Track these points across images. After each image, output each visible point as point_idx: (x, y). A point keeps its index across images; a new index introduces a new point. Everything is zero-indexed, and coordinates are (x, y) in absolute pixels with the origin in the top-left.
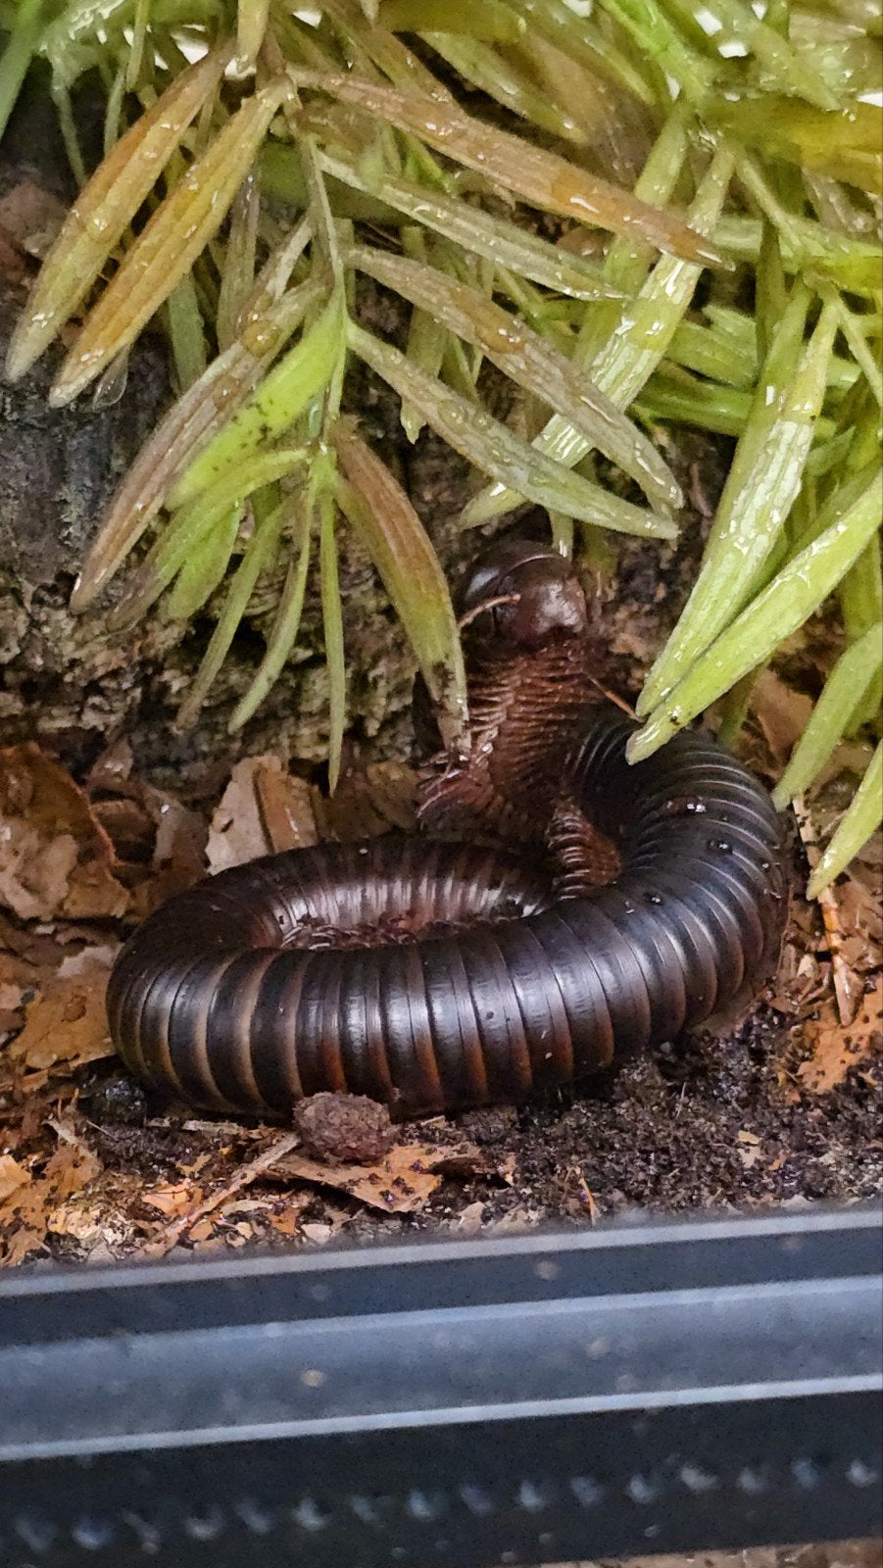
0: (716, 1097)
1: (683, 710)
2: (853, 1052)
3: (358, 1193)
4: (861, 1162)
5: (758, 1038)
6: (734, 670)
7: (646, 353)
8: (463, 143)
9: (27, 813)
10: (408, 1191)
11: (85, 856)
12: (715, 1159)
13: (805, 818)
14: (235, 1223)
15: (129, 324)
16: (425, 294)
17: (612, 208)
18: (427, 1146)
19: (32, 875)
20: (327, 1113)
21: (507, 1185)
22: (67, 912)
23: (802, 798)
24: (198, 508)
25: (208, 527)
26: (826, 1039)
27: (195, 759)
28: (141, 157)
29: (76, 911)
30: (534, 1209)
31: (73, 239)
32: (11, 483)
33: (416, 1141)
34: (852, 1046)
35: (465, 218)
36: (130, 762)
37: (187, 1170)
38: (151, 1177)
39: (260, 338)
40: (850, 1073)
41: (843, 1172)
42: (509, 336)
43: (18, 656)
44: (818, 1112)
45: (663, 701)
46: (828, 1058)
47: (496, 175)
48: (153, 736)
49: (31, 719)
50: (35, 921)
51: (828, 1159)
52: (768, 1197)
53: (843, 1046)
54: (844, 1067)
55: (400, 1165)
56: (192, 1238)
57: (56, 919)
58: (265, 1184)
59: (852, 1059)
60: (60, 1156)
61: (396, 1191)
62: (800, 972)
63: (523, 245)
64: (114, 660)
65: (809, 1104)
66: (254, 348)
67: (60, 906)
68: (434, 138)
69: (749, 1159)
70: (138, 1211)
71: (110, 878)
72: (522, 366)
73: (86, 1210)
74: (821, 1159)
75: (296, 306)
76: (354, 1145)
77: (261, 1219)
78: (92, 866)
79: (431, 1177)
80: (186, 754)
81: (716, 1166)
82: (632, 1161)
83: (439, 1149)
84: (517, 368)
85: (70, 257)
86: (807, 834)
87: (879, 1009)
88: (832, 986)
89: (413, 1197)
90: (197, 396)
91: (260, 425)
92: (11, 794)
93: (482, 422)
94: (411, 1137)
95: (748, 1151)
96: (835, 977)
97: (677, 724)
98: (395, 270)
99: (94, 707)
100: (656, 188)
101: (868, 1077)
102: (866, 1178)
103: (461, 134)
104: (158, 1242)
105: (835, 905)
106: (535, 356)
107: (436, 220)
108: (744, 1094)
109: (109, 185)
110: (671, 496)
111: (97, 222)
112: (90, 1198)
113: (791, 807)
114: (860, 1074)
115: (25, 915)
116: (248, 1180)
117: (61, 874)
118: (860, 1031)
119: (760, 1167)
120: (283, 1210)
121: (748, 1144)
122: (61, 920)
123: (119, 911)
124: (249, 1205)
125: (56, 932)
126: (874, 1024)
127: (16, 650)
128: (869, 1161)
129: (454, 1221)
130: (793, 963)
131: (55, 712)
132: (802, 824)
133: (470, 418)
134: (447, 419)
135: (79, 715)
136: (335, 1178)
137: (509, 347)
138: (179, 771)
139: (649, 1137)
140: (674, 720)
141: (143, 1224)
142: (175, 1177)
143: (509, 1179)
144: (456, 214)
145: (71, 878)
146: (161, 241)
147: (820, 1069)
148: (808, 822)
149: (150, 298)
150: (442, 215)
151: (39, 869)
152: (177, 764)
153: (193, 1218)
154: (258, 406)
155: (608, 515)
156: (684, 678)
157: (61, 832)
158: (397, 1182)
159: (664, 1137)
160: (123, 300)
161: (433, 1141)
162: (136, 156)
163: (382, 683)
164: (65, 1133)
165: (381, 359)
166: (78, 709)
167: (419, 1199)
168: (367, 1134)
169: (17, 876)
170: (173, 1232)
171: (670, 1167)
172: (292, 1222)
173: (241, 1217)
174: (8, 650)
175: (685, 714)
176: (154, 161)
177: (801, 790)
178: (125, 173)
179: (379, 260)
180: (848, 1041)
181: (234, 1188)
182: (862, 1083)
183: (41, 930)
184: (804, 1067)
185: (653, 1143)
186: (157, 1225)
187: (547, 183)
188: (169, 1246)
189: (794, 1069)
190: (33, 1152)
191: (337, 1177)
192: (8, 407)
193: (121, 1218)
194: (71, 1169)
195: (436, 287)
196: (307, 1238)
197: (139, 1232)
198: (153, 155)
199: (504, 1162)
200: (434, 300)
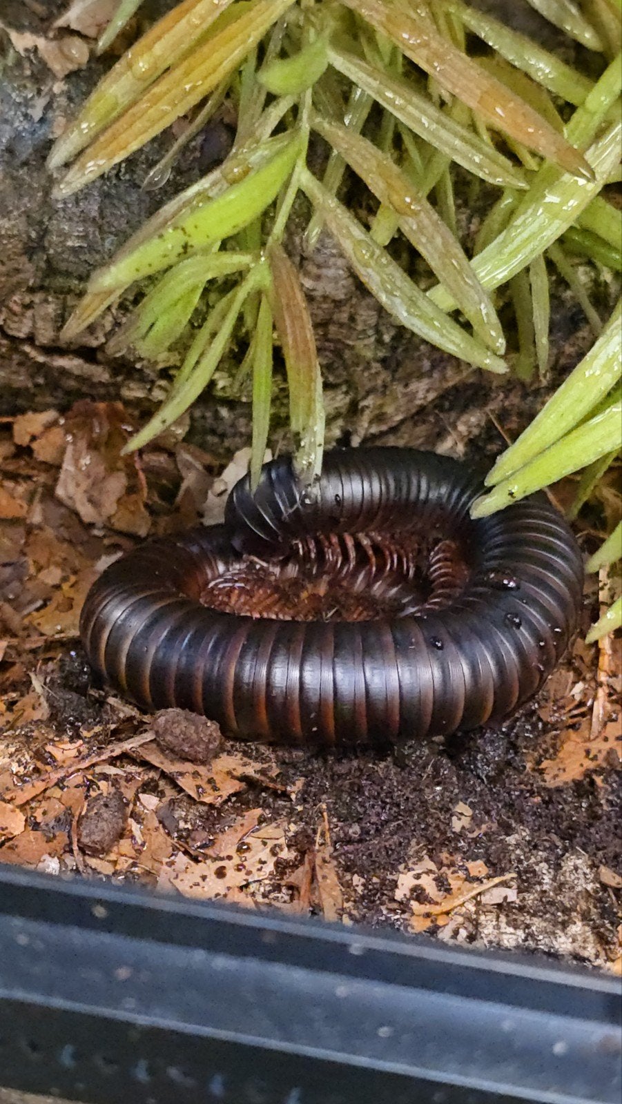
0: (472, 771)
1: (521, 488)
2: (592, 759)
3: (181, 782)
4: (535, 847)
5: (517, 736)
6: (564, 468)
7: (557, 223)
8: (424, 52)
9: (103, 449)
10: (215, 789)
11: (131, 489)
12: (430, 820)
13: (605, 585)
14: (99, 780)
15: (125, 148)
16: (360, 161)
17: (520, 120)
18: (245, 759)
19: (95, 494)
20: (173, 723)
21: (291, 800)
22: (113, 525)
23: (607, 569)
24: (172, 283)
25: (176, 296)
26: (569, 747)
27: (234, 435)
28: (188, 22)
29: (119, 525)
30: (295, 823)
31: (122, 74)
32: (116, 224)
33: (240, 755)
34: (591, 756)
35: (417, 108)
36: (187, 429)
37: (85, 734)
38: (60, 731)
39: (236, 170)
40: (588, 774)
41: (518, 852)
42: (411, 204)
43: (103, 344)
44: (538, 799)
45: (507, 479)
46: (569, 760)
47: (442, 80)
48: (208, 414)
49: (118, 386)
50: (91, 525)
51: (512, 840)
52: (458, 858)
53: (584, 754)
54: (583, 769)
55: (220, 768)
56: (65, 783)
57: (104, 527)
58: (125, 757)
59: (590, 765)
60: (28, 699)
61: (208, 787)
62: (572, 693)
63: (456, 134)
64: (172, 360)
65: (534, 793)
66: (230, 176)
67: (109, 518)
68: (404, 45)
69: (457, 825)
70: (39, 755)
71: (143, 509)
72: (415, 227)
73: (7, 746)
74: (507, 839)
75: (266, 152)
76: (187, 749)
77: (115, 781)
78: (134, 497)
79: (237, 782)
80: (230, 431)
81: (428, 825)
82: (373, 806)
83: (253, 764)
84: (411, 228)
85: (114, 87)
86: (603, 596)
87: (619, 734)
88: (591, 709)
89: (217, 793)
90: (181, 203)
91: (183, 243)
92: (94, 435)
93: (384, 260)
94: (236, 750)
95: (460, 819)
96: (595, 703)
97: (514, 497)
98: (343, 139)
99: (160, 387)
100: (603, 98)
101: (599, 780)
102: (533, 860)
103: (426, 45)
104: (43, 780)
105: (609, 652)
106: (426, 222)
107: (394, 105)
108: (492, 773)
109: (159, 38)
110: (498, 344)
111: (141, 64)
112: (15, 737)
113: (597, 574)
114: (594, 777)
115: (86, 519)
116: (114, 754)
117: (114, 498)
118: (598, 746)
119: (460, 836)
120: (131, 780)
121: (462, 814)
122: (110, 529)
123: (143, 532)
124: (111, 771)
125: (104, 536)
126: (612, 743)
127: (103, 340)
128: (541, 848)
129: (239, 818)
130: (570, 684)
131: (132, 385)
132: (602, 589)
133: (375, 257)
134: (359, 254)
135: (150, 390)
136: (170, 768)
137: (409, 212)
138: (223, 442)
139: (390, 794)
140: (511, 494)
141: (39, 765)
142: (77, 736)
143: (293, 796)
144: (410, 102)
145: (119, 501)
146: (169, 90)
147: (561, 766)
148: (606, 588)
149: (146, 131)
150: (399, 101)
151: (101, 492)
152: (223, 436)
153: (71, 770)
154: (183, 229)
155: (458, 346)
156: (525, 465)
157: (119, 470)
158: (210, 781)
159: (398, 796)
160: (125, 130)
161: (250, 757)
162: (184, 21)
163: (367, 412)
164: (37, 684)
165: (321, 200)
166: (148, 387)
167: (221, 796)
168: (198, 744)
169: (85, 492)
170: (55, 776)
171: (396, 819)
172: (134, 790)
173: (105, 777)
174: (97, 338)
175: (521, 491)
176: (197, 26)
177: (608, 564)
178: (173, 32)
179: (333, 129)
180: (588, 752)
181: (103, 757)
182: (592, 783)
183: (96, 532)
184: (545, 764)
185: (392, 798)
186: (48, 768)
187: (478, 92)
188: (50, 785)
189: (539, 762)
190: (14, 691)
191: (172, 767)
192: (123, 170)
193: (27, 757)
194: (31, 709)
195: (368, 156)
196: (141, 804)
197: (36, 770)
198: (197, 22)
199: (294, 784)
200: (365, 166)
